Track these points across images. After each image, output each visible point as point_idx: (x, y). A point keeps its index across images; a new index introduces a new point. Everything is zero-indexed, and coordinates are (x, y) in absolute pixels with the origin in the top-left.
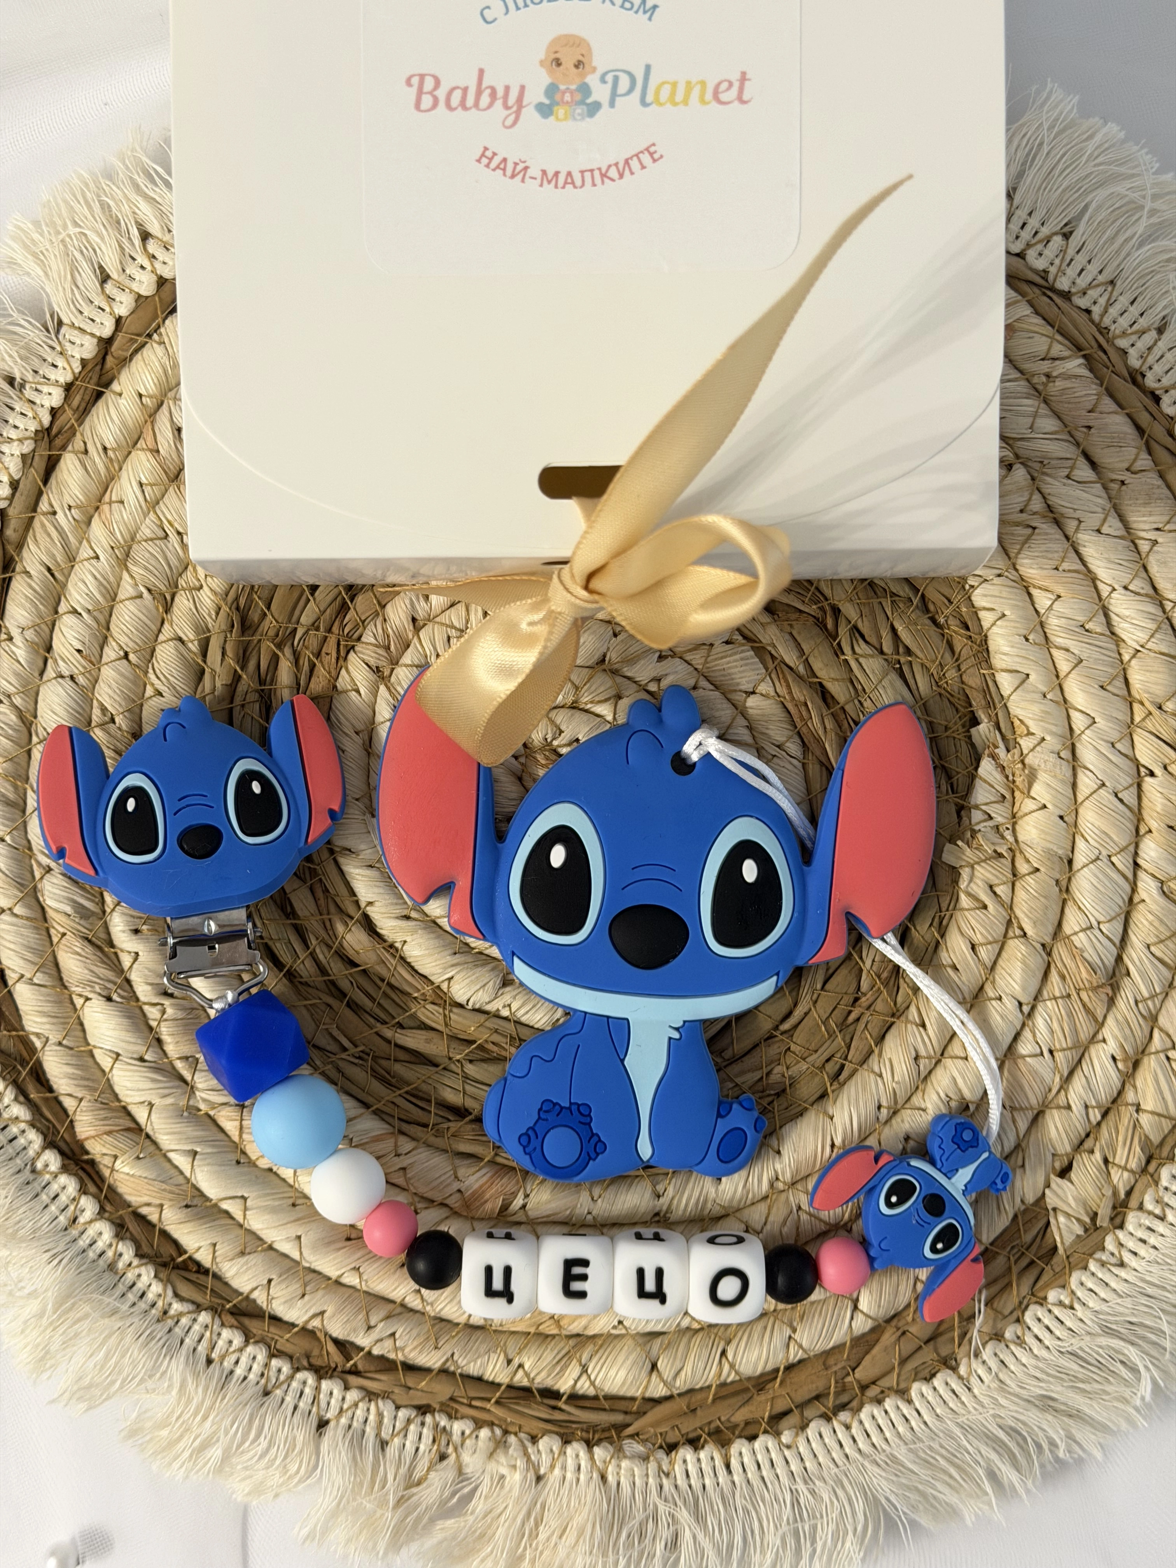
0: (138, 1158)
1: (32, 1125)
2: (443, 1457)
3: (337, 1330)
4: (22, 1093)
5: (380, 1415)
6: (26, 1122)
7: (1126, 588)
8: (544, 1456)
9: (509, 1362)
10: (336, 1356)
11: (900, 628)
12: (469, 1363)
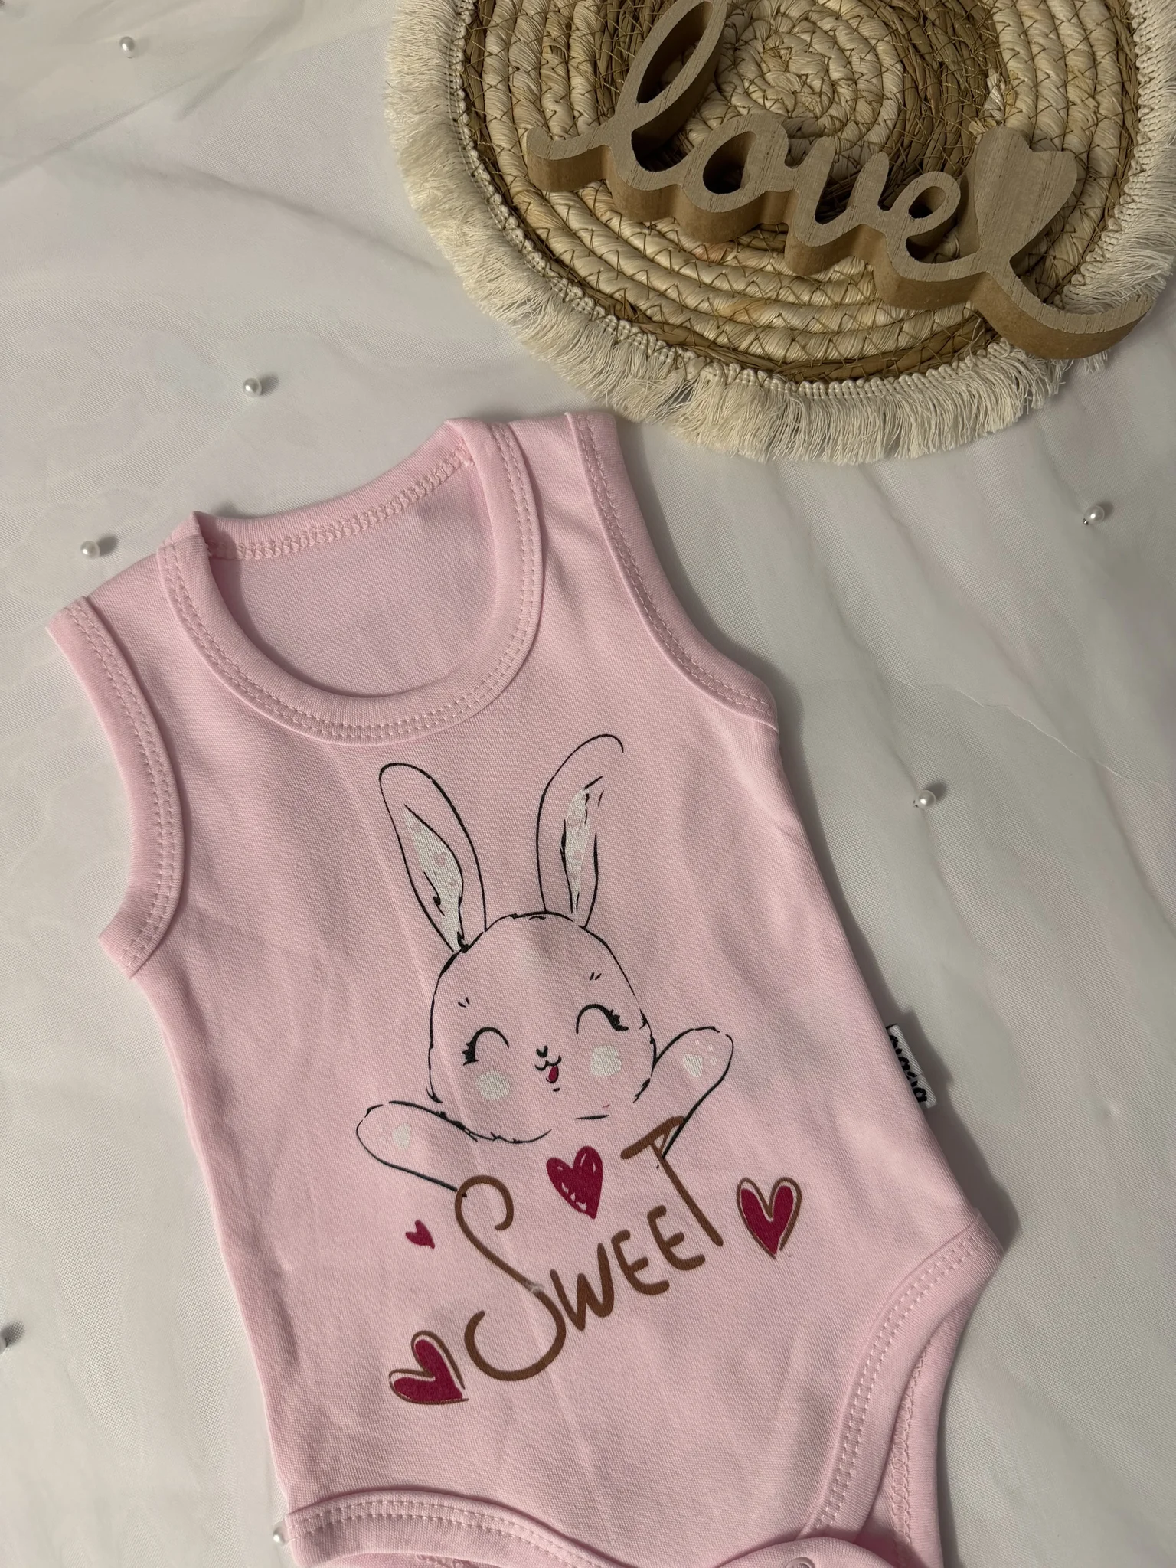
0: (541, 204)
1: (490, 183)
2: (677, 368)
3: (631, 298)
4: (487, 169)
5: (648, 341)
6: (488, 181)
7: (1069, 21)
8: (731, 372)
9: (718, 328)
10: (630, 311)
11: (957, 26)
12: (698, 324)
